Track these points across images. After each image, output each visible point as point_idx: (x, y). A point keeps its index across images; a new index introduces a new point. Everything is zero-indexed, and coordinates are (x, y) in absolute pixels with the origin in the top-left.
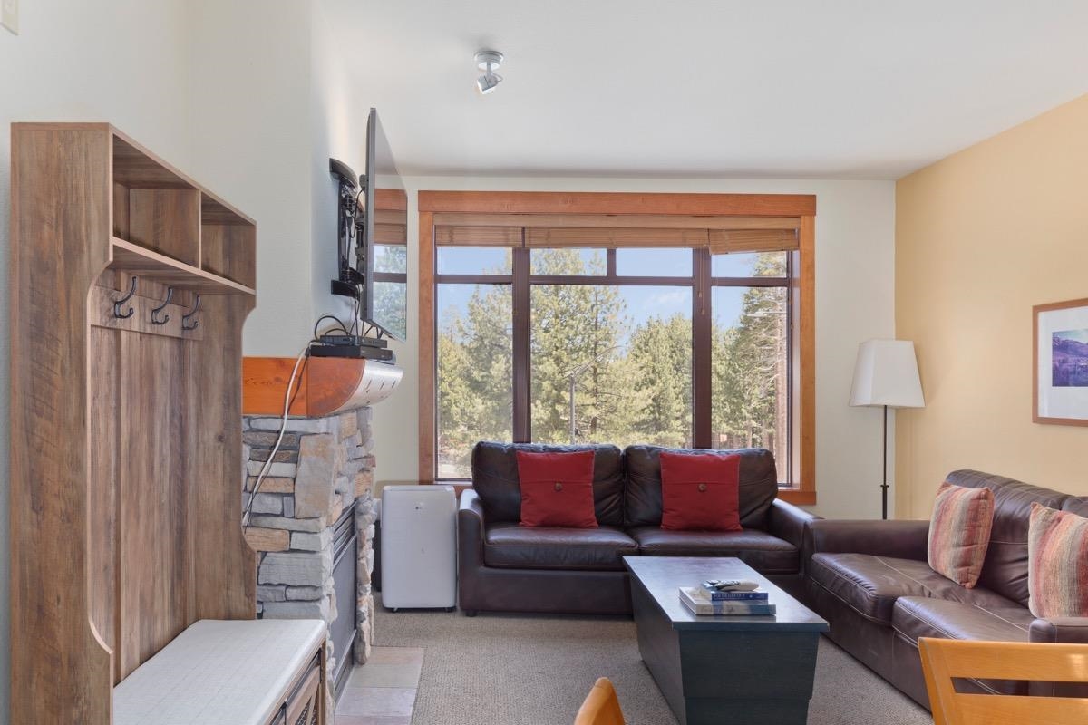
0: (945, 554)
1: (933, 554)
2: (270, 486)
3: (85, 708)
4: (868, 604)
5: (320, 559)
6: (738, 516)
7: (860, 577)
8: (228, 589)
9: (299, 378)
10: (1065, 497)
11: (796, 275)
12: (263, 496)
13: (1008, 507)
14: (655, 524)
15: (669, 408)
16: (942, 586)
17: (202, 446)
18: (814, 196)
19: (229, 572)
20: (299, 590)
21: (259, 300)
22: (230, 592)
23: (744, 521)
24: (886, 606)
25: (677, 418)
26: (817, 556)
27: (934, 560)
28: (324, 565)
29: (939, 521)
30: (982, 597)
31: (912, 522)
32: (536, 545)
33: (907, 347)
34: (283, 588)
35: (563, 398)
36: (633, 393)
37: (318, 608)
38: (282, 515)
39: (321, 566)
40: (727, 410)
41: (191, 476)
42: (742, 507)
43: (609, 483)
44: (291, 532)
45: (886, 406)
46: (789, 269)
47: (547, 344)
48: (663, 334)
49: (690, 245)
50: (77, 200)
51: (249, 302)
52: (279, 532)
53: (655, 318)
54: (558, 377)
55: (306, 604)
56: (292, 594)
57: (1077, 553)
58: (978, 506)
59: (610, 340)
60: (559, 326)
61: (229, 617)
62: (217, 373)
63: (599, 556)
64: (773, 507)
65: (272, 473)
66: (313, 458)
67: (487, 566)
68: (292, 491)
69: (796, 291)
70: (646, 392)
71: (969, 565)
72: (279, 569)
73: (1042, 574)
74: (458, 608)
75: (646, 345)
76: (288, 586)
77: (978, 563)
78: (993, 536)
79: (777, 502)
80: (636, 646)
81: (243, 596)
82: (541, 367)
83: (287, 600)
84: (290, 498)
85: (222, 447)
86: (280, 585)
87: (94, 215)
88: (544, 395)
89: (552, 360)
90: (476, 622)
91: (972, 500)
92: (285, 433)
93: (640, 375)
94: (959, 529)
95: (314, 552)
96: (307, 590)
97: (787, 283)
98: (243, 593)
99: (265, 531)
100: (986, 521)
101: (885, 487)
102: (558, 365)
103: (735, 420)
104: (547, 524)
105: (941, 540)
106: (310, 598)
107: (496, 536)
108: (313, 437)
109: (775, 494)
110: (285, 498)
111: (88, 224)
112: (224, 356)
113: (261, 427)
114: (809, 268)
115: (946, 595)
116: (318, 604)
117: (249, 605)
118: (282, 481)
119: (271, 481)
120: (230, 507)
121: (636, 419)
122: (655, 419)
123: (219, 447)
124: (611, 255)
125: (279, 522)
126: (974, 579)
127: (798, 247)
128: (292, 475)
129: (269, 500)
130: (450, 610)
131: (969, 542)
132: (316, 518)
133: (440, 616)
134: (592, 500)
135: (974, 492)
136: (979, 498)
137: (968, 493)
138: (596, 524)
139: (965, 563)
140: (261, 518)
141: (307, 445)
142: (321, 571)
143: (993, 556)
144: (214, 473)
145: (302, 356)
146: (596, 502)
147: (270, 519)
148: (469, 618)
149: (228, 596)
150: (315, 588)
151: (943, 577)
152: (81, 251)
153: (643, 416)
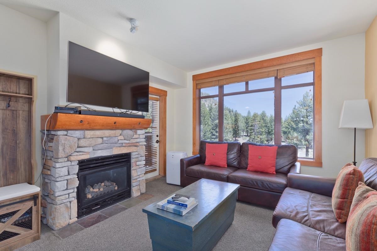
6: (274, 168)
45: (355, 128)
49: (273, 76)
58: (349, 178)
64: (293, 166)
67: (186, 175)
71: (342, 210)
91: (347, 174)
97: (314, 84)
104: (211, 165)
124: (247, 84)
126: (344, 218)
131: (343, 197)
138: (226, 166)
141: (55, 138)
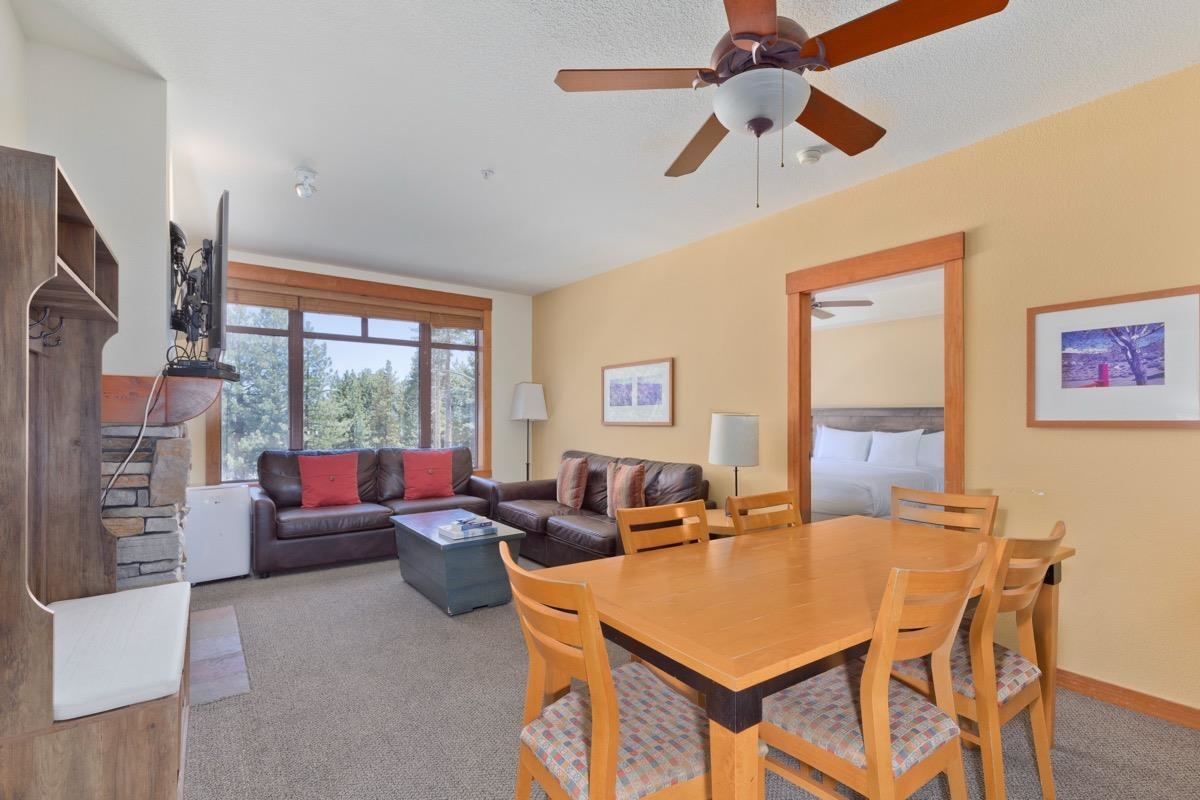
0: (567, 494)
1: (560, 494)
2: (124, 482)
3: (21, 667)
4: (534, 524)
5: (177, 536)
6: (451, 487)
7: (528, 510)
8: (84, 571)
9: (158, 394)
10: (618, 459)
11: (481, 344)
12: (115, 491)
13: (593, 467)
14: (399, 497)
15: (360, 434)
16: (567, 510)
17: (53, 450)
18: (491, 300)
19: (86, 557)
20: (155, 564)
21: (121, 326)
22: (87, 574)
23: (456, 489)
24: (544, 523)
25: (366, 440)
26: (501, 504)
27: (561, 498)
28: (181, 541)
29: (563, 477)
30: (584, 512)
31: (545, 481)
32: (320, 520)
33: (539, 387)
34: (138, 565)
35: (280, 429)
36: (337, 423)
37: (174, 576)
38: (136, 505)
39: (178, 542)
40: (402, 433)
41: (44, 476)
42: (454, 481)
43: (368, 473)
44: (146, 519)
45: (528, 420)
46: (477, 340)
47: (266, 388)
48: (356, 383)
49: (418, 321)
50: (15, 217)
51: (110, 326)
52: (132, 519)
53: (350, 372)
54: (276, 412)
55: (162, 575)
56: (145, 568)
57: (629, 483)
58: (581, 468)
59: (318, 386)
60: (276, 375)
61: (86, 594)
62: (73, 389)
63: (367, 519)
64: (470, 481)
65: (126, 472)
66: (170, 457)
67: (279, 539)
68: (147, 485)
69: (481, 354)
70: (346, 422)
71: (578, 498)
72: (132, 549)
73: (614, 495)
74: (252, 574)
75: (344, 390)
76: (141, 563)
77: (582, 496)
78: (588, 481)
79: (472, 477)
80: (399, 573)
81: (102, 575)
82: (260, 405)
83: (141, 575)
84: (146, 491)
85: (78, 451)
86: (133, 563)
87: (36, 233)
88: (262, 425)
89: (270, 400)
90: (270, 581)
91: (578, 465)
92: (143, 437)
93: (343, 411)
94: (573, 479)
95: (169, 532)
96: (162, 563)
97: (475, 348)
98: (102, 571)
99: (117, 520)
100: (585, 475)
101: (528, 465)
102: (275, 403)
103: (406, 440)
104: (322, 506)
105: (565, 486)
106: (166, 569)
107: (287, 516)
108: (169, 441)
109: (472, 473)
110: (140, 492)
111: (29, 240)
112: (81, 373)
113: (113, 434)
114: (488, 341)
115: (570, 513)
116: (174, 573)
117: (109, 581)
118: (137, 477)
119: (125, 478)
120: (87, 501)
121: (339, 441)
122: (350, 441)
123: (75, 450)
124: (365, 322)
125: (133, 511)
126: (580, 504)
127: (482, 328)
128: (147, 471)
129: (122, 494)
130: (245, 577)
131: (578, 486)
132: (172, 505)
133: (237, 582)
134: (356, 485)
135: (579, 460)
136: (583, 463)
137: (576, 462)
138: (359, 501)
139: (576, 496)
140: (112, 510)
141: (161, 446)
142: (177, 546)
143: (588, 491)
144: (69, 473)
145: (160, 374)
146: (359, 486)
147: (122, 510)
148: (263, 580)
149: (84, 577)
150: (171, 560)
151: (566, 506)
152: (19, 263)
153: (344, 440)
